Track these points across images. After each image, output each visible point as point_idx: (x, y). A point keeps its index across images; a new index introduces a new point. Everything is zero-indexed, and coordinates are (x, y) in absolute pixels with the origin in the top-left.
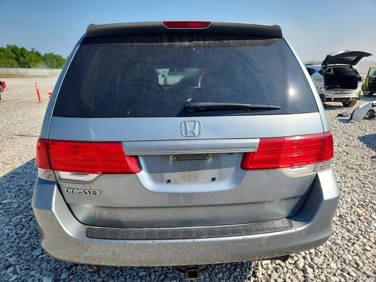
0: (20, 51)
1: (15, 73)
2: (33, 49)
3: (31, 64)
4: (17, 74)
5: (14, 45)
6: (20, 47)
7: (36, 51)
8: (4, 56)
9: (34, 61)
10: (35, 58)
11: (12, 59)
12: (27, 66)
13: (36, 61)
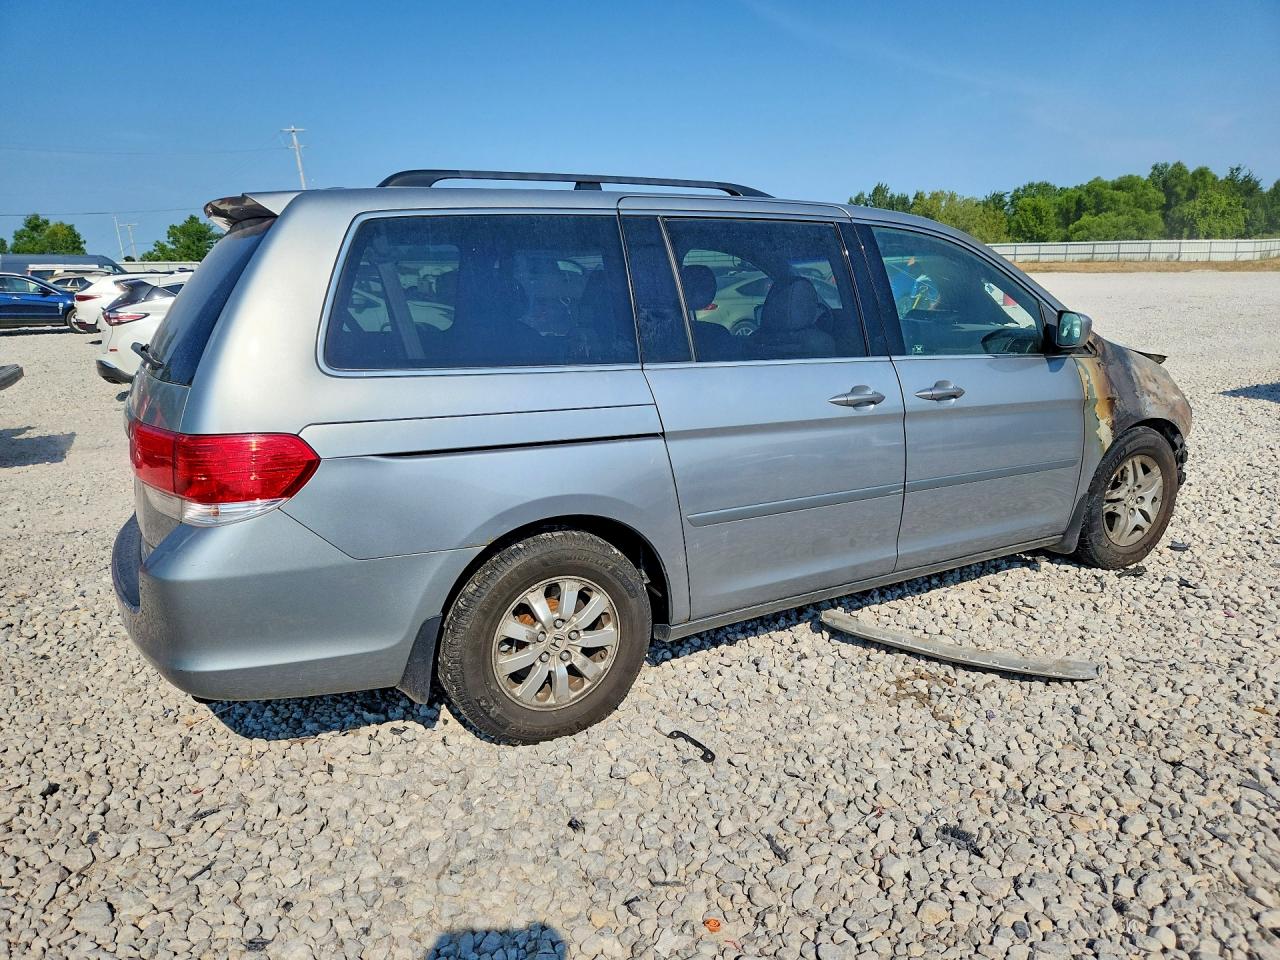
0: (1190, 180)
1: (1137, 257)
2: (1238, 169)
3: (1202, 226)
4: (1145, 260)
5: (1176, 162)
6: (1191, 168)
7: (1246, 177)
8: (1127, 203)
9: (1216, 212)
10: (1224, 202)
11: (1148, 210)
12: (1186, 231)
13: (1223, 213)
